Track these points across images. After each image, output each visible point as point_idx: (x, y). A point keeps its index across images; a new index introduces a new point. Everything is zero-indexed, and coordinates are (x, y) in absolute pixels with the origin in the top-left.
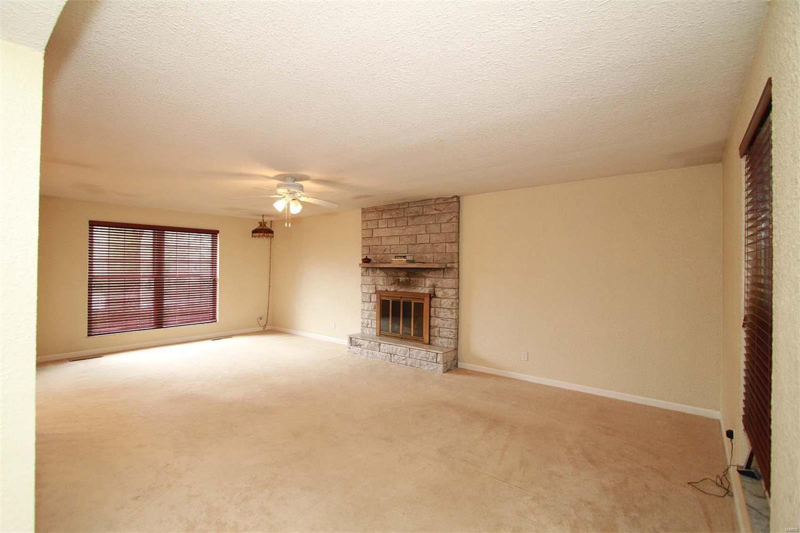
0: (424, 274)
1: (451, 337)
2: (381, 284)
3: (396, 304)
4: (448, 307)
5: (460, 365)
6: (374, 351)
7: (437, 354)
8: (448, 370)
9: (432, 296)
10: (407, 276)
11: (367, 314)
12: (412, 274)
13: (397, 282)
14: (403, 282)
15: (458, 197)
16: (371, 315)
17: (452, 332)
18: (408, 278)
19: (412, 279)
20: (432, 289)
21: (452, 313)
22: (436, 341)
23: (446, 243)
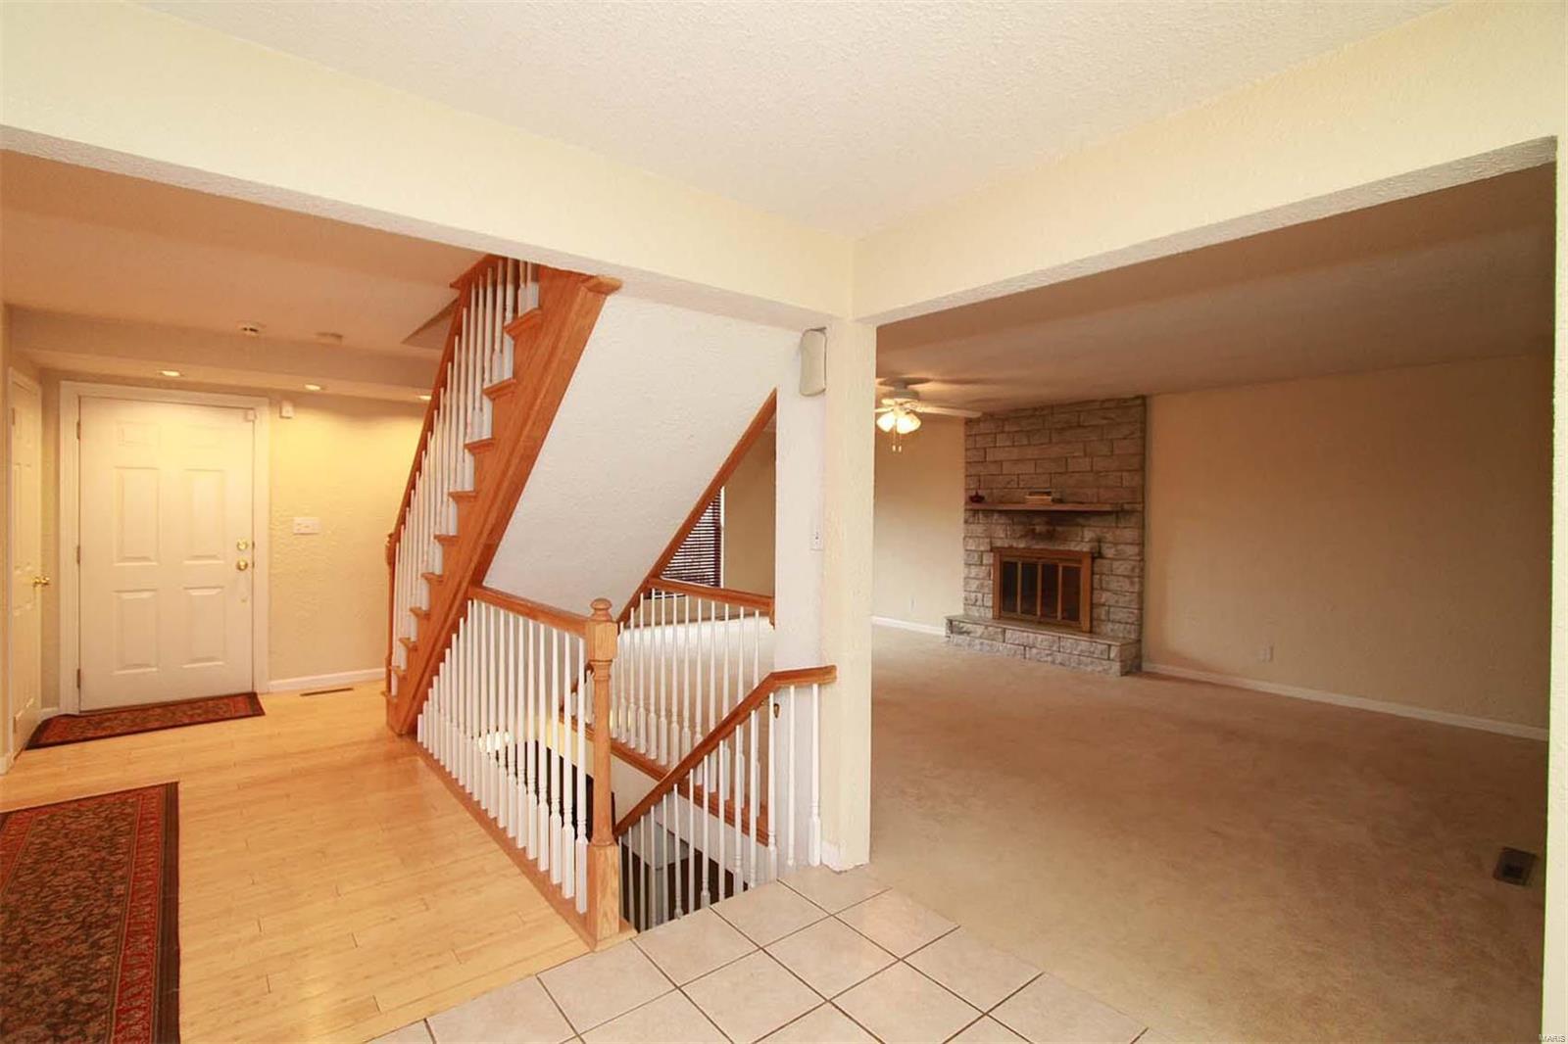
0: (1080, 520)
1: (1130, 621)
2: (1002, 536)
3: (1030, 569)
4: (1126, 573)
5: (1146, 666)
6: (994, 642)
7: (1110, 646)
8: (1126, 672)
9: (1096, 555)
10: (1048, 523)
11: (974, 584)
12: (1059, 520)
13: (1031, 534)
14: (1040, 534)
15: (1143, 398)
16: (982, 586)
17: (1132, 613)
18: (1051, 528)
19: (1059, 529)
20: (1096, 544)
21: (1132, 583)
22: (1103, 627)
23: (1122, 471)
